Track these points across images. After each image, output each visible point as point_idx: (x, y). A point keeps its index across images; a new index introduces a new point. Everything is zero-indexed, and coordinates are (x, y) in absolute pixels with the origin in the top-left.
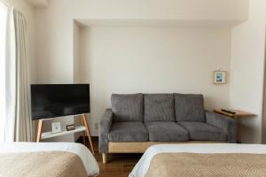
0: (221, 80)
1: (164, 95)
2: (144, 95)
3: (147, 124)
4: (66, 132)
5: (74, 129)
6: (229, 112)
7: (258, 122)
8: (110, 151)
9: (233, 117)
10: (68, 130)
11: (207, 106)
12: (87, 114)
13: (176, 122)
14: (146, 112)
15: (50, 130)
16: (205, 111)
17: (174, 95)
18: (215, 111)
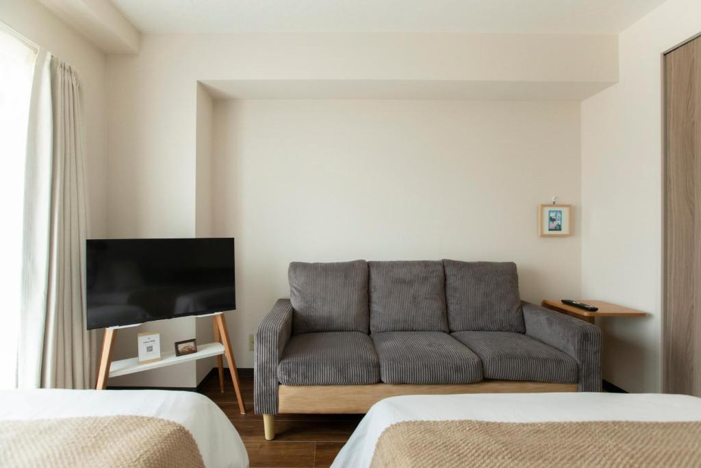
0: (559, 228)
1: (419, 263)
2: (369, 265)
3: (375, 337)
4: (173, 360)
5: (194, 351)
6: (582, 307)
7: (654, 330)
8: (283, 407)
9: (591, 320)
10: (179, 354)
11: (525, 292)
12: (228, 313)
13: (450, 332)
14: (375, 307)
15: (134, 354)
16: (523, 304)
17: (444, 264)
18: (547, 306)
